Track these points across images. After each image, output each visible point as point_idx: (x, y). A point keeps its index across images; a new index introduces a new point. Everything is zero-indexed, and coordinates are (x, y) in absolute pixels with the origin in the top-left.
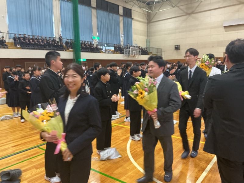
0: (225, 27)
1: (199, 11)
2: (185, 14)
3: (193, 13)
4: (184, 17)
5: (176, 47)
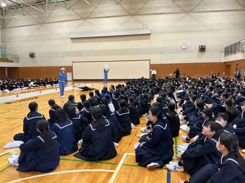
0: (72, 39)
1: (50, 22)
2: (37, 23)
3: (44, 23)
4: (37, 26)
5: (30, 55)
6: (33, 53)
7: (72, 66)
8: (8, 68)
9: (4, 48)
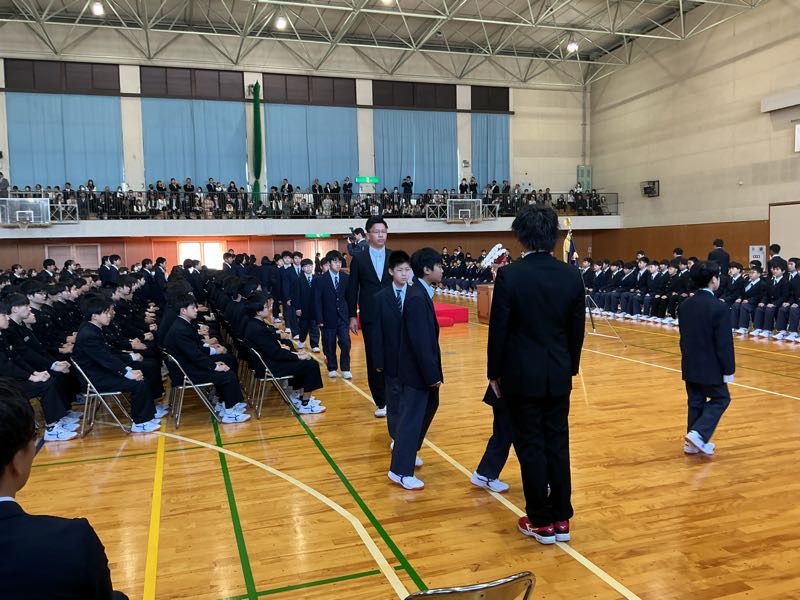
0: (773, 113)
1: (706, 65)
2: (670, 80)
3: (691, 73)
4: (669, 92)
5: (645, 189)
6: (654, 182)
7: (768, 221)
8: (595, 231)
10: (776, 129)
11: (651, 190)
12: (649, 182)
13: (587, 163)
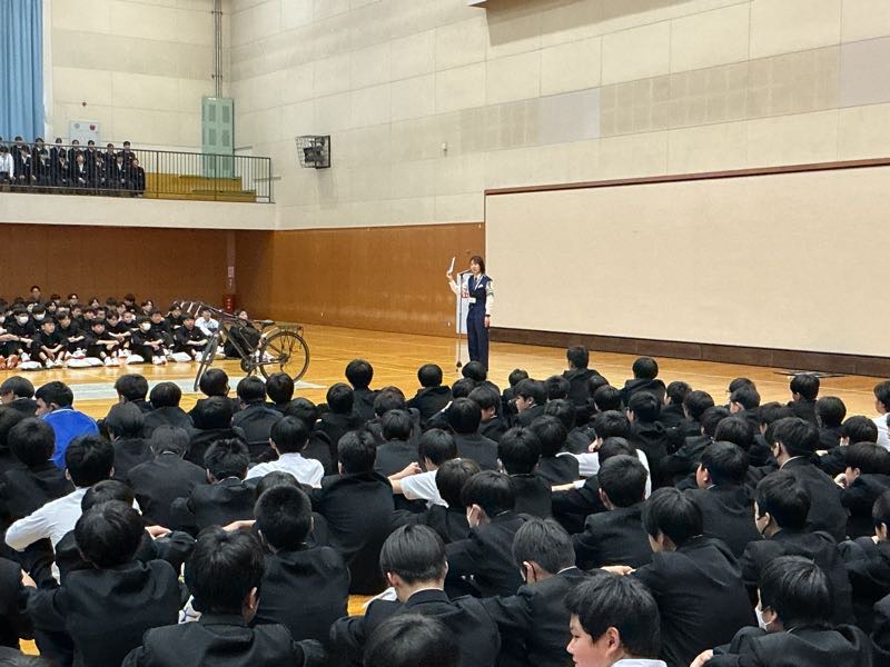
5: (305, 150)
6: (322, 139)
7: (483, 224)
8: (240, 234)
9: (219, 113)
10: (496, 40)
11: (317, 154)
12: (316, 138)
13: (225, 93)
